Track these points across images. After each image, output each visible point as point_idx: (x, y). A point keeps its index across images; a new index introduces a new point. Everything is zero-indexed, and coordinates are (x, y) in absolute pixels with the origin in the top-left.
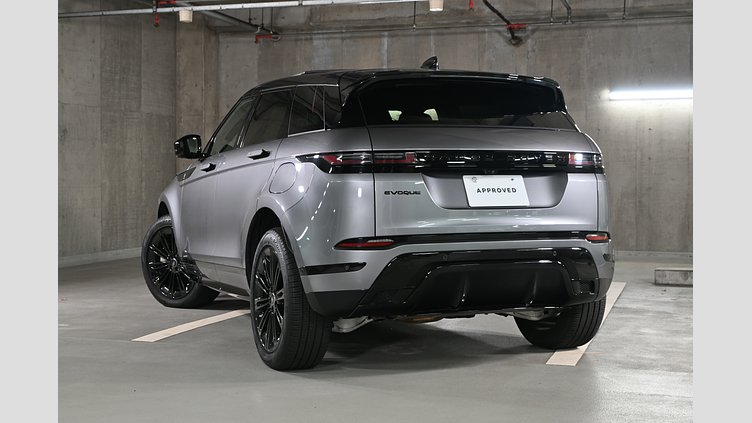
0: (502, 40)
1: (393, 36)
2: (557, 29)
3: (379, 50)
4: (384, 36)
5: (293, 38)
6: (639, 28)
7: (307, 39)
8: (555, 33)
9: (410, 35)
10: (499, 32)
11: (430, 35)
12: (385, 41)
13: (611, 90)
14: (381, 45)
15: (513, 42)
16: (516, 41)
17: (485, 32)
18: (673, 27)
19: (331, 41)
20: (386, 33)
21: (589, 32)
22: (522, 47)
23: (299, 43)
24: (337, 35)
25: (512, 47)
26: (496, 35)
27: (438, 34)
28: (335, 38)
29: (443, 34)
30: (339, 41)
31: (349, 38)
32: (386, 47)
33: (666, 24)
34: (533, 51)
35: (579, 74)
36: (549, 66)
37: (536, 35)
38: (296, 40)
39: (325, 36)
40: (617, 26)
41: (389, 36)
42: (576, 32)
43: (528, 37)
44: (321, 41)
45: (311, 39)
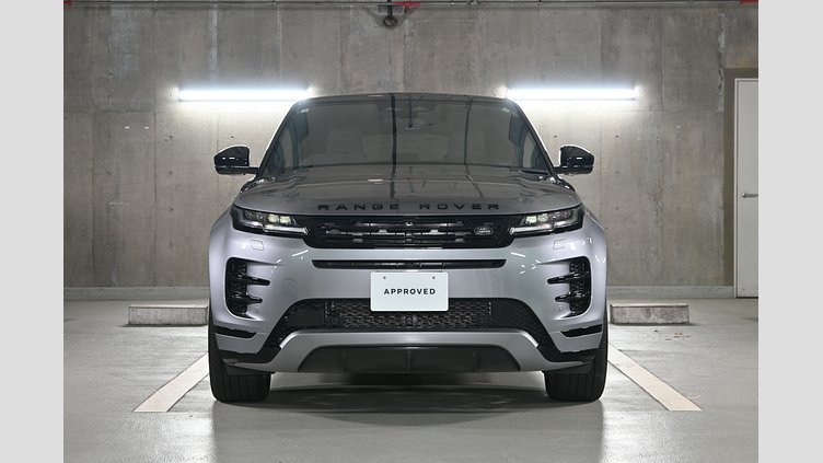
0: (371, 19)
1: (226, 9)
2: (442, 9)
3: (206, 26)
4: (211, 8)
5: (82, 6)
6: (541, 12)
7: (101, 8)
8: (438, 14)
9: (251, 8)
10: (368, 10)
11: (275, 9)
12: (214, 14)
13: (508, 86)
14: (208, 19)
15: (389, 23)
16: (390, 21)
17: (349, 9)
18: (581, 12)
19: (136, 13)
20: (216, 6)
21: (481, 14)
22: (397, 30)
23: (91, 12)
24: (148, 5)
25: (385, 29)
26: (364, 13)
27: (286, 9)
28: (145, 8)
29: (294, 9)
30: (148, 12)
31: (164, 9)
32: (215, 22)
33: (572, 8)
34: (412, 34)
35: (469, 65)
36: (432, 56)
37: (415, 15)
38: (86, 9)
39: (128, 5)
40: (514, 9)
41: (220, 9)
42: (465, 14)
43: (405, 18)
44: (123, 12)
45: (108, 8)
